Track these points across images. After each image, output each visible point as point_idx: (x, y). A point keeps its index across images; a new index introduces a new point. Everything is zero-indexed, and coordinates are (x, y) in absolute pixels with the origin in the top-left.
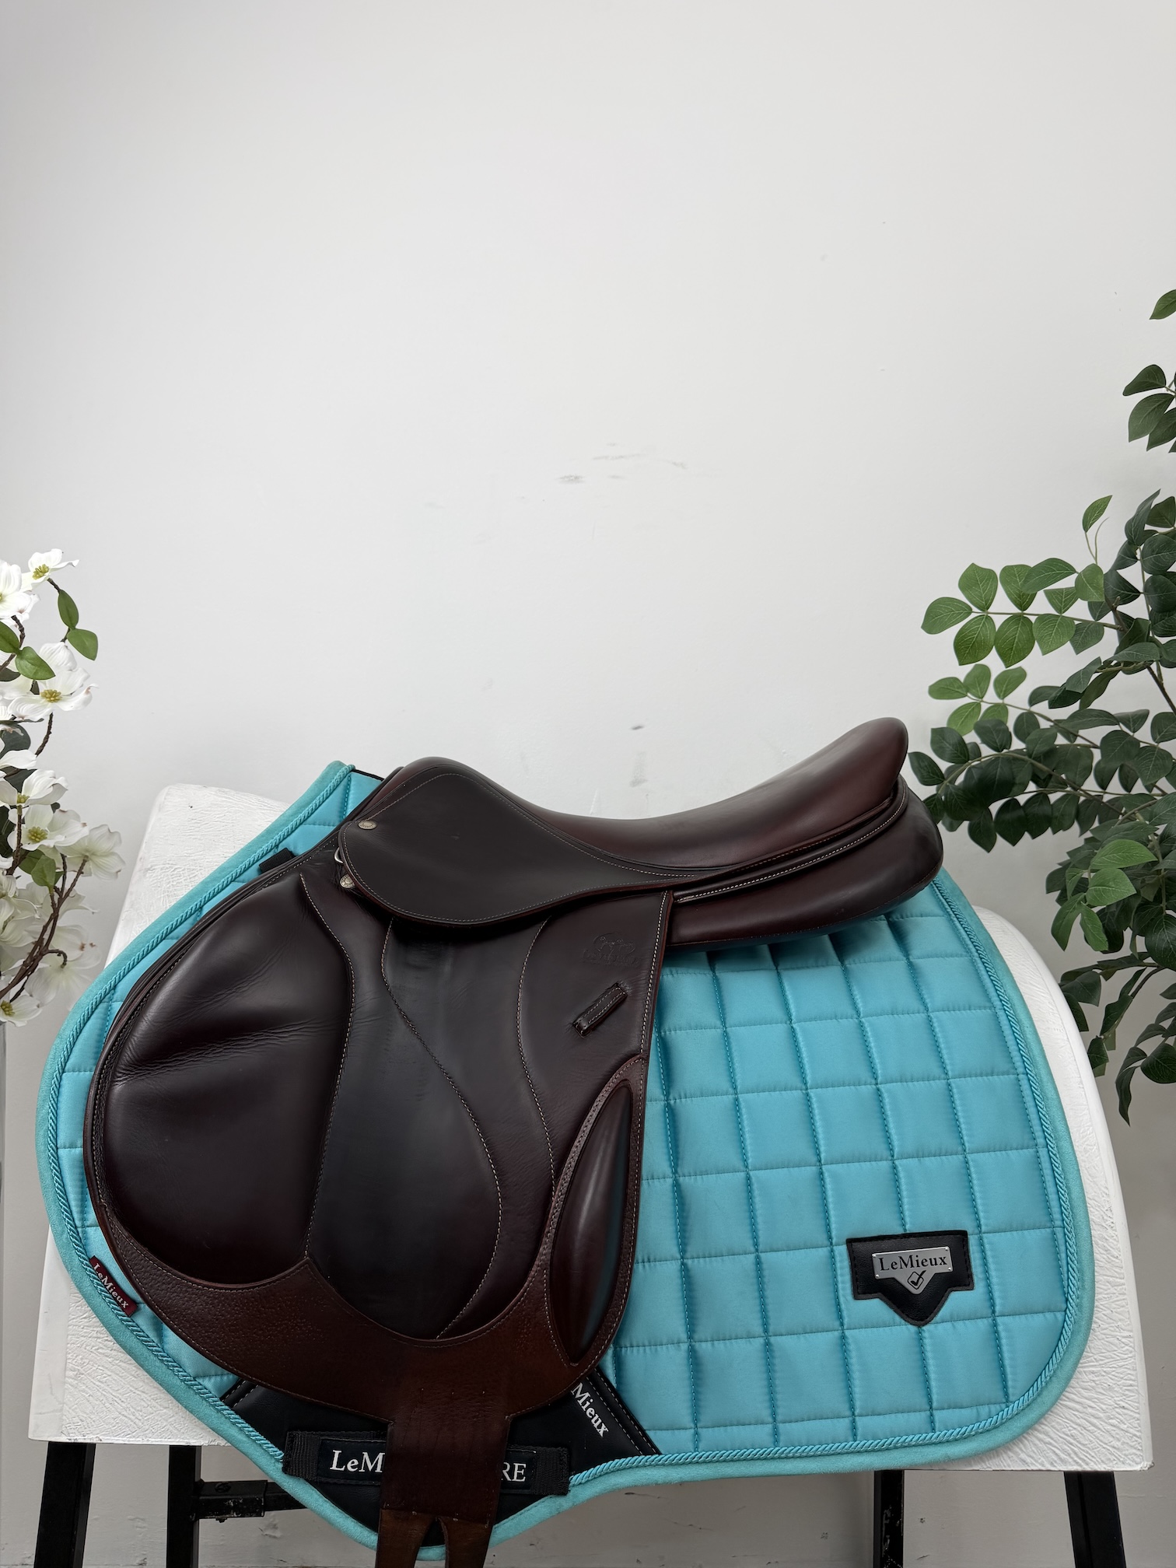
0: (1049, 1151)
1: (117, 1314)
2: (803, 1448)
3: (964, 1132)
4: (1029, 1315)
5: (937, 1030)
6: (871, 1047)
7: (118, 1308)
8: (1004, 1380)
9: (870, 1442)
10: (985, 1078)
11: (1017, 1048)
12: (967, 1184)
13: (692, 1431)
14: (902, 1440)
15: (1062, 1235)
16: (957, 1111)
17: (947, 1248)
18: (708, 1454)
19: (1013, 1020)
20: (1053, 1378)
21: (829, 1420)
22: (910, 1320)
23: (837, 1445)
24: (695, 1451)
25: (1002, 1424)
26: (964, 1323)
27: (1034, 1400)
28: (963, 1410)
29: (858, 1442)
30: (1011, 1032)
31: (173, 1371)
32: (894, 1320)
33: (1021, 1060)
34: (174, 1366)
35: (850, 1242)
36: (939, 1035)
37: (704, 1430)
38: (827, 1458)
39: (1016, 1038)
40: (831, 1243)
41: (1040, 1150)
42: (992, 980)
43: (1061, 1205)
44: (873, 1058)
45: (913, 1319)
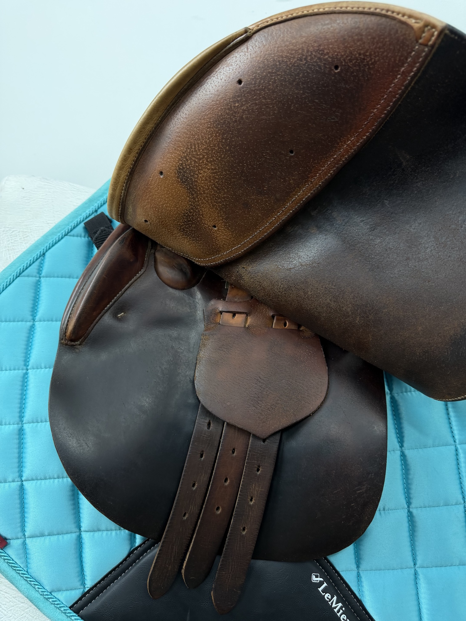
31: (34, 588)
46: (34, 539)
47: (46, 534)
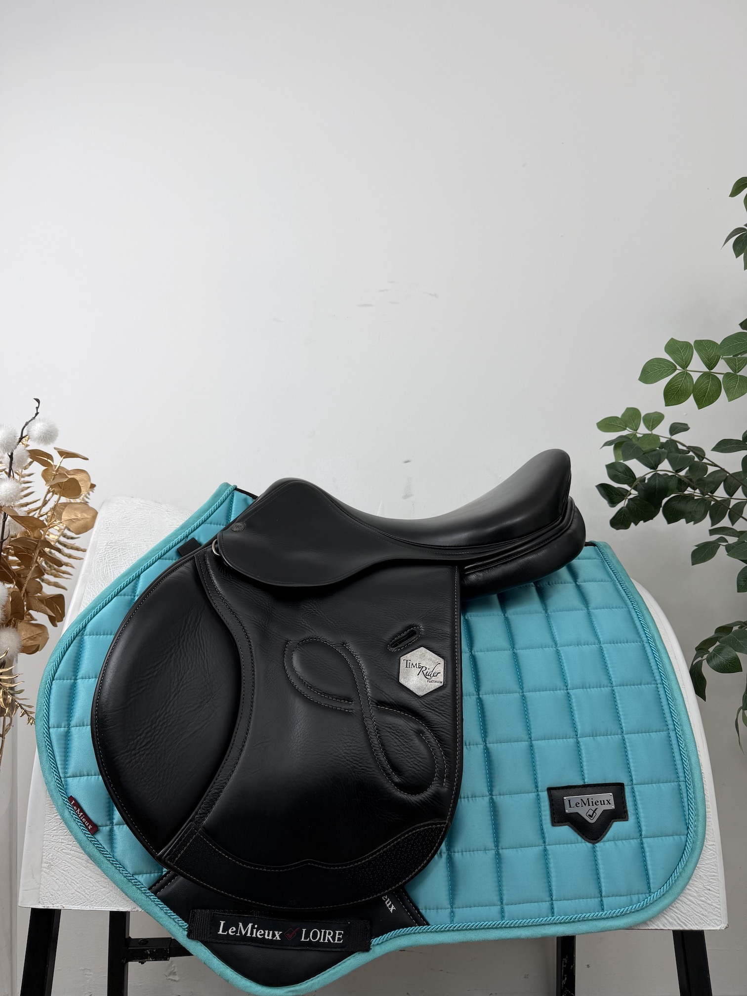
0: (676, 733)
2: (520, 921)
3: (623, 721)
4: (664, 837)
5: (606, 655)
6: (564, 666)
8: (648, 879)
9: (562, 917)
10: (636, 686)
11: (656, 667)
12: (624, 753)
13: (449, 910)
14: (583, 916)
15: (685, 786)
16: (618, 707)
17: (611, 794)
18: (459, 925)
19: (654, 649)
20: (679, 878)
21: (536, 904)
22: (589, 840)
23: (541, 919)
24: (451, 923)
25: (646, 907)
26: (622, 842)
27: (667, 891)
28: (622, 898)
29: (554, 917)
30: (653, 657)
32: (577, 840)
33: (660, 675)
35: (550, 790)
36: (607, 659)
37: (457, 909)
38: (536, 927)
39: (656, 661)
40: (538, 791)
41: (671, 732)
42: (642, 624)
43: (684, 768)
44: (566, 673)
45: (590, 839)
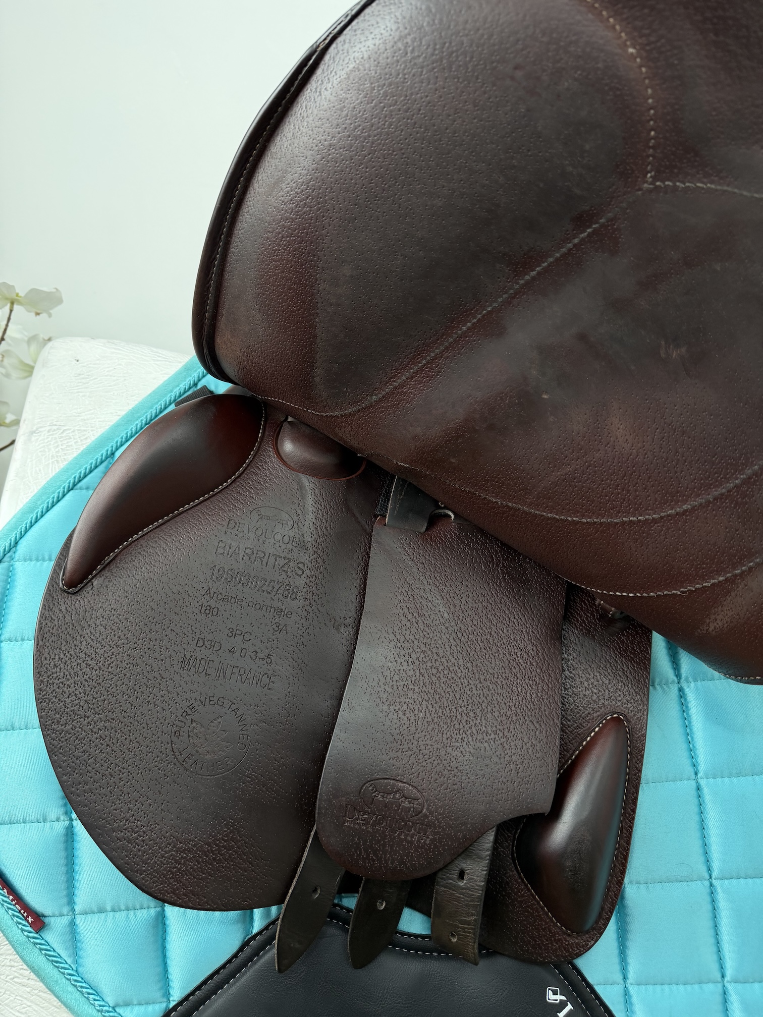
1: (23, 930)
7: (24, 922)
31: (88, 998)
34: (89, 993)
46: (89, 917)
47: (109, 908)
